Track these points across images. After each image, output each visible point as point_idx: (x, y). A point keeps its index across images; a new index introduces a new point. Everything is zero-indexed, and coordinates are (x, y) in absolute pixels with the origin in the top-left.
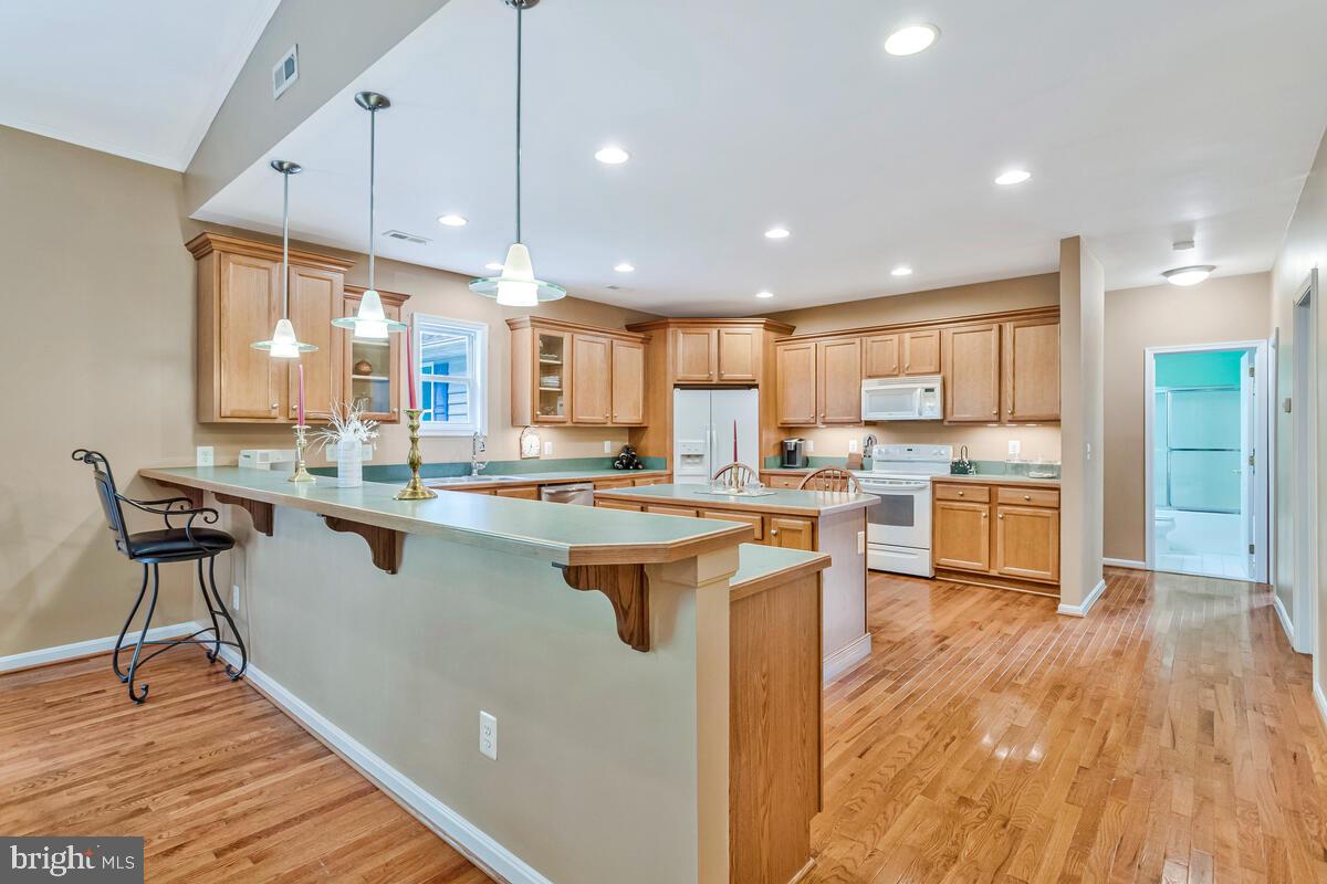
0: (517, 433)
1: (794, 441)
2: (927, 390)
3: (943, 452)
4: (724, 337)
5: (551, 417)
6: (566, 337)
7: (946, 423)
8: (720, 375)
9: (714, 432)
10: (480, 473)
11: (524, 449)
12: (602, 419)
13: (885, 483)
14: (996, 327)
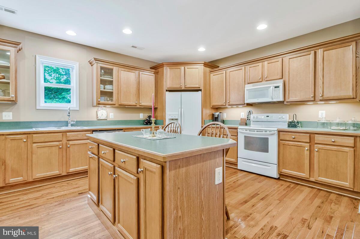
0: (95, 109)
1: (217, 113)
2: (276, 87)
3: (284, 117)
4: (187, 70)
5: (110, 102)
6: (115, 69)
7: (285, 103)
8: (185, 85)
9: (182, 110)
10: (72, 125)
11: (98, 116)
12: (134, 104)
13: (254, 131)
14: (313, 52)
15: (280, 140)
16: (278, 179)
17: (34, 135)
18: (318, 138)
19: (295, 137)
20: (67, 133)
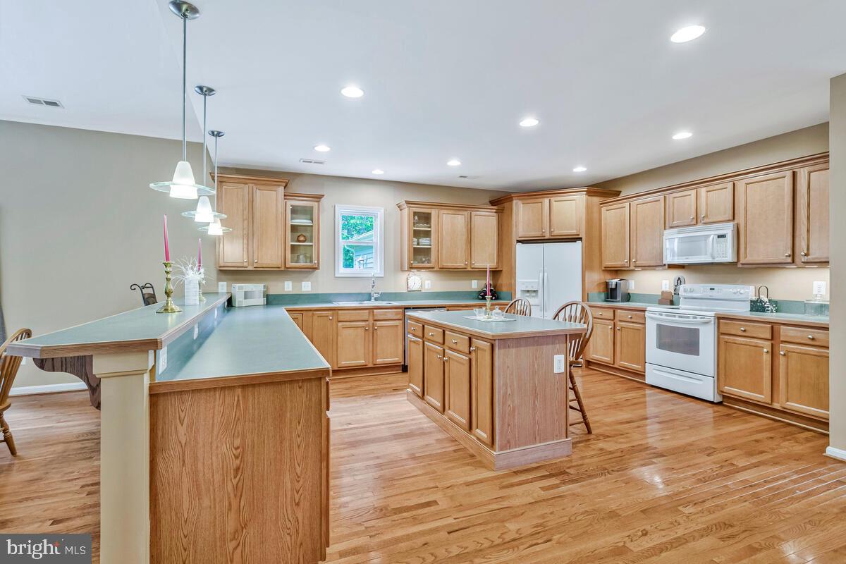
0: (405, 275)
1: (614, 281)
2: (719, 237)
3: (742, 291)
4: (554, 204)
5: (426, 265)
6: (434, 213)
7: (740, 266)
8: (551, 232)
9: (546, 274)
10: (376, 299)
11: (409, 285)
12: (462, 265)
13: (675, 316)
14: (789, 174)
15: (720, 334)
16: (720, 404)
17: (340, 312)
18: (785, 332)
19: (747, 328)
20: (375, 311)
